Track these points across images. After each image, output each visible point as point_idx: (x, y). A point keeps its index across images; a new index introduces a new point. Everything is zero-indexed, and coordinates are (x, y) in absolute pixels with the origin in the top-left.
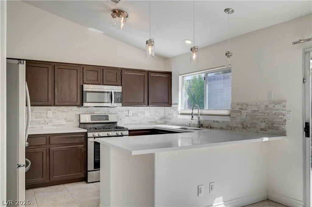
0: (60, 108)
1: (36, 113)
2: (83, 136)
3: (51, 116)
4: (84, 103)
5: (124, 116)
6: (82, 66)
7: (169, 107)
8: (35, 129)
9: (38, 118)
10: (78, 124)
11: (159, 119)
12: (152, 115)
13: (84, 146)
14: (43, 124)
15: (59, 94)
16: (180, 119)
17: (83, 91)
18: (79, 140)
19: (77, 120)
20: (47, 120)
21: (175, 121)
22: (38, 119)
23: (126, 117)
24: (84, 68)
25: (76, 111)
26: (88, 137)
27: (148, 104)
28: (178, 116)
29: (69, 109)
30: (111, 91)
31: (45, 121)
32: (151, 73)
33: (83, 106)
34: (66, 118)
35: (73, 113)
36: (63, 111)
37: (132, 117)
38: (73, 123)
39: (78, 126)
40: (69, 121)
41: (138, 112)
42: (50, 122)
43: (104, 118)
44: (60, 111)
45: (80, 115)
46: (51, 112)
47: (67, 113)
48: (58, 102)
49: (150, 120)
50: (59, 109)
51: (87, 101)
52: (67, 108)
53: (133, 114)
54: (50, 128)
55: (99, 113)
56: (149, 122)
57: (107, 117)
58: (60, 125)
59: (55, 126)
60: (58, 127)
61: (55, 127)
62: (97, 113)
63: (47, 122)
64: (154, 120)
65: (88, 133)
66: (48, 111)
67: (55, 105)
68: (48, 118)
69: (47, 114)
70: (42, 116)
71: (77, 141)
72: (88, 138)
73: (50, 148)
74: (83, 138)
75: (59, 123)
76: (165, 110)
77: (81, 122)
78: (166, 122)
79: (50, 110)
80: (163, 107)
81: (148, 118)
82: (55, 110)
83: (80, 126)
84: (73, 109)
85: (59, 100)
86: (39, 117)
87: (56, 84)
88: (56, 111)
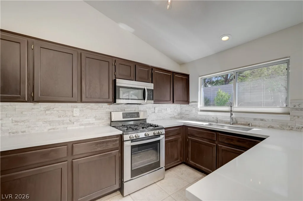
0: (89, 105)
1: (58, 111)
2: (117, 139)
3: (78, 114)
4: (117, 100)
5: (151, 113)
6: (114, 59)
7: (186, 105)
8: (58, 130)
9: (60, 117)
10: (109, 123)
11: (177, 114)
12: (172, 112)
13: (119, 151)
14: (68, 123)
15: (87, 88)
16: (200, 115)
17: (116, 86)
18: (114, 145)
19: (107, 118)
20: (72, 119)
21: (194, 117)
22: (62, 119)
23: (152, 114)
24: (116, 61)
25: (106, 108)
26: (124, 140)
27: (173, 102)
28: (198, 112)
29: (99, 107)
30: (144, 88)
31: (70, 121)
32: (176, 74)
33: (116, 103)
34: (96, 116)
35: (103, 110)
36: (92, 109)
37: (158, 114)
38: (103, 121)
39: (108, 124)
40: (99, 119)
41: (161, 109)
42: (77, 121)
43: (135, 115)
44: (88, 108)
45: (111, 113)
46: (78, 109)
47: (97, 110)
48: (86, 97)
49: (170, 116)
50: (87, 106)
51: (120, 98)
52: (96, 105)
53: (158, 110)
54: (77, 128)
55: (129, 110)
56: (170, 118)
57: (138, 114)
58: (89, 124)
59: (82, 125)
60: (87, 126)
61: (83, 127)
62: (127, 110)
63: (73, 122)
64: (173, 116)
65: (124, 136)
66: (74, 109)
67: (81, 101)
68: (74, 116)
69: (73, 112)
70: (66, 115)
71: (110, 146)
72: (124, 142)
73: (73, 161)
74: (118, 142)
75: (88, 122)
76: (182, 107)
77: (112, 120)
78: (182, 117)
79: (77, 107)
80: (180, 104)
81: (170, 115)
82: (83, 107)
83: (111, 124)
84: (103, 107)
85: (87, 96)
86: (63, 116)
87: (83, 77)
88: (84, 109)
